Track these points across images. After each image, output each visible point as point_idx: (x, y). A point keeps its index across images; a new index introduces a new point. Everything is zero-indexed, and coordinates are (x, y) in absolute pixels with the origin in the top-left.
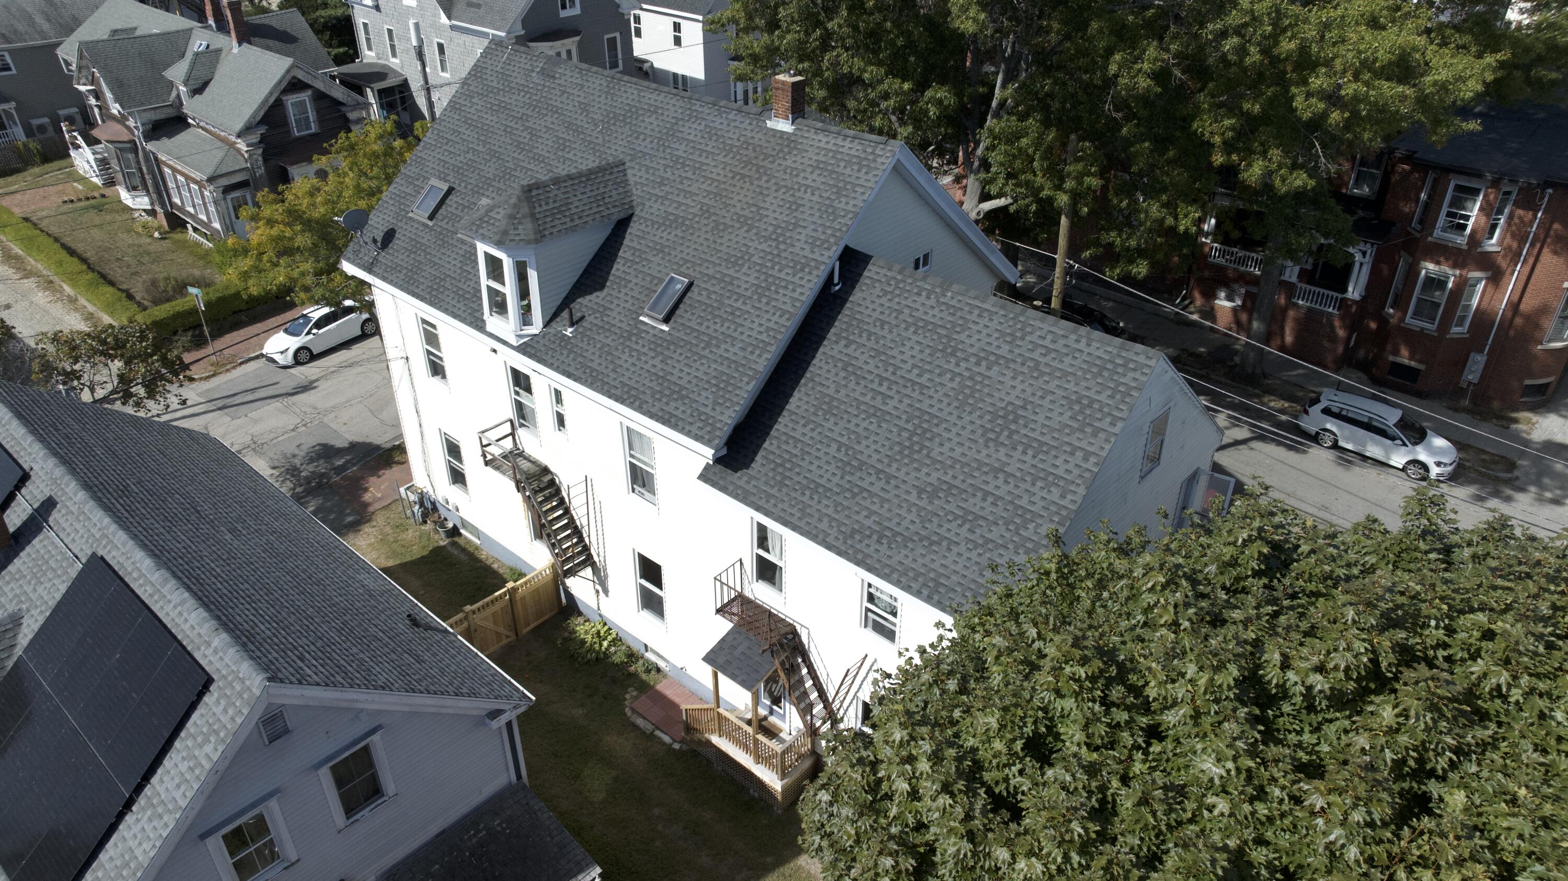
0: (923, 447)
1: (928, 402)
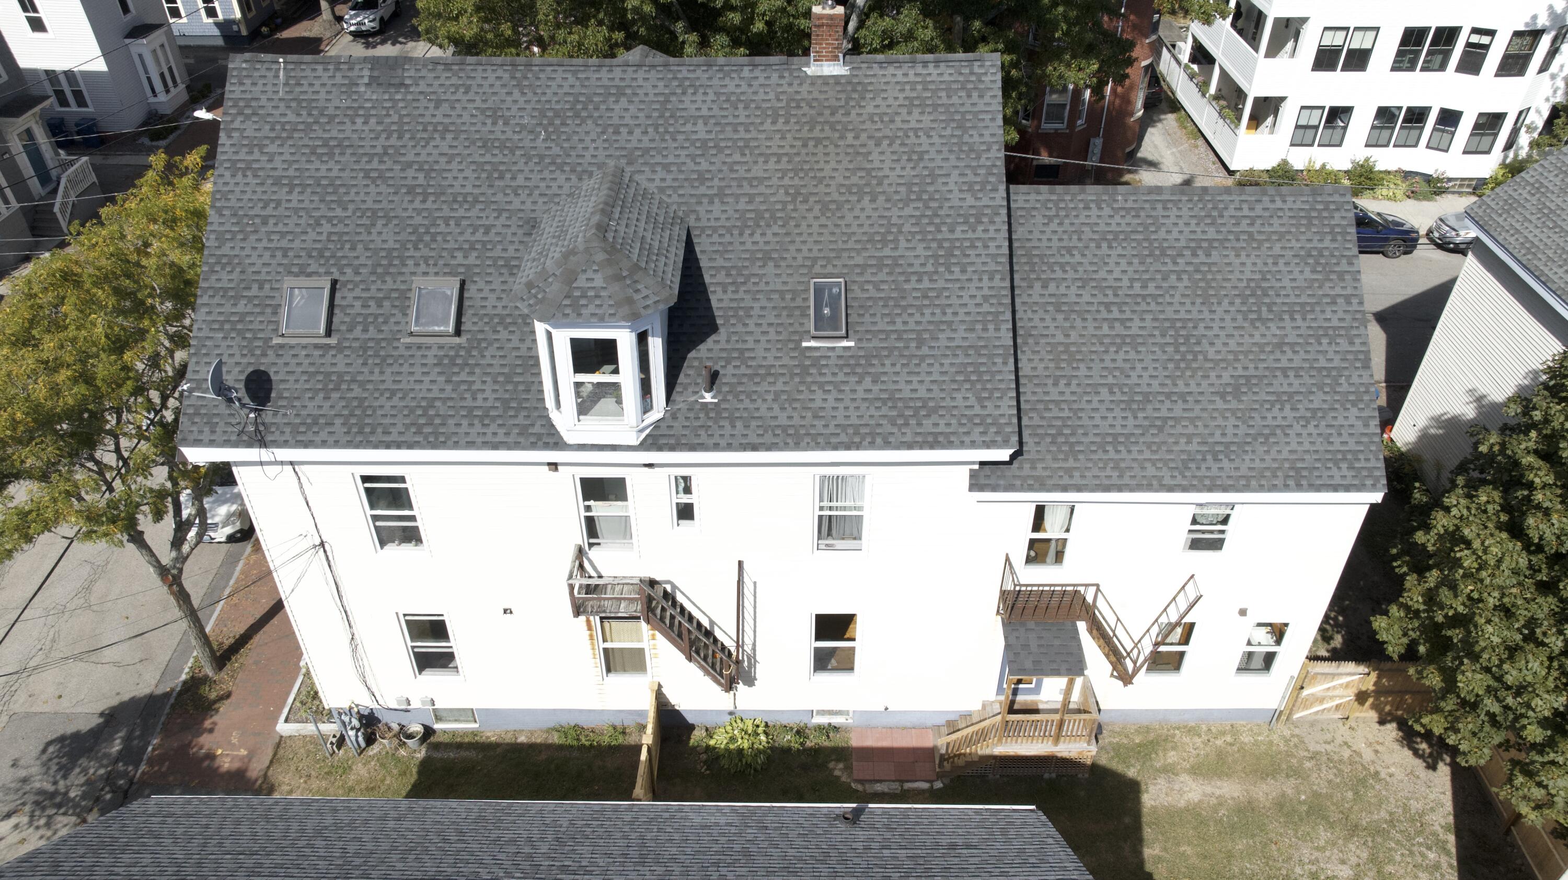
0: (1195, 354)
1: (1169, 310)
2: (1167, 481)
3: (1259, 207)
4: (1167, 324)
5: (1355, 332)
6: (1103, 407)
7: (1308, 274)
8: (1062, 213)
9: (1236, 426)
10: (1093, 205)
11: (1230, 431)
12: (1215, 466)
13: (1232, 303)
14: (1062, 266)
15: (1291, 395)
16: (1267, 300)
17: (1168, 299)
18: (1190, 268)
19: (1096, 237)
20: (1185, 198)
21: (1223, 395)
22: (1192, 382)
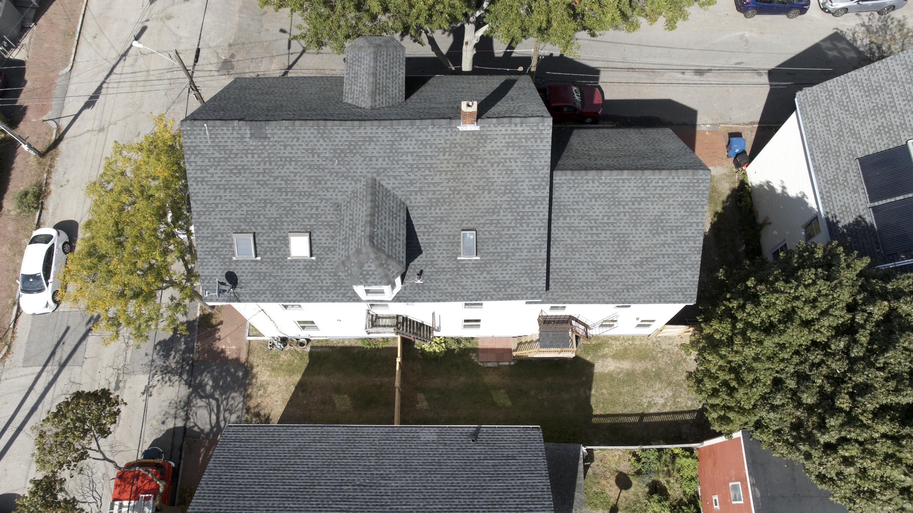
0: (626, 248)
1: (618, 229)
2: (607, 300)
3: (666, 181)
4: (616, 236)
5: (697, 238)
6: (584, 271)
7: (683, 213)
8: (576, 185)
9: (638, 278)
10: (590, 182)
11: (635, 280)
12: (627, 294)
13: (646, 226)
14: (573, 210)
15: (664, 265)
16: (662, 225)
17: (618, 224)
18: (630, 210)
19: (590, 196)
20: (633, 178)
21: (635, 266)
22: (623, 260)
